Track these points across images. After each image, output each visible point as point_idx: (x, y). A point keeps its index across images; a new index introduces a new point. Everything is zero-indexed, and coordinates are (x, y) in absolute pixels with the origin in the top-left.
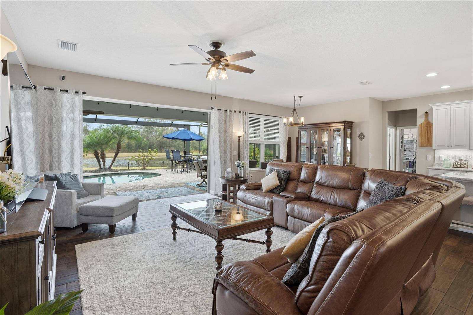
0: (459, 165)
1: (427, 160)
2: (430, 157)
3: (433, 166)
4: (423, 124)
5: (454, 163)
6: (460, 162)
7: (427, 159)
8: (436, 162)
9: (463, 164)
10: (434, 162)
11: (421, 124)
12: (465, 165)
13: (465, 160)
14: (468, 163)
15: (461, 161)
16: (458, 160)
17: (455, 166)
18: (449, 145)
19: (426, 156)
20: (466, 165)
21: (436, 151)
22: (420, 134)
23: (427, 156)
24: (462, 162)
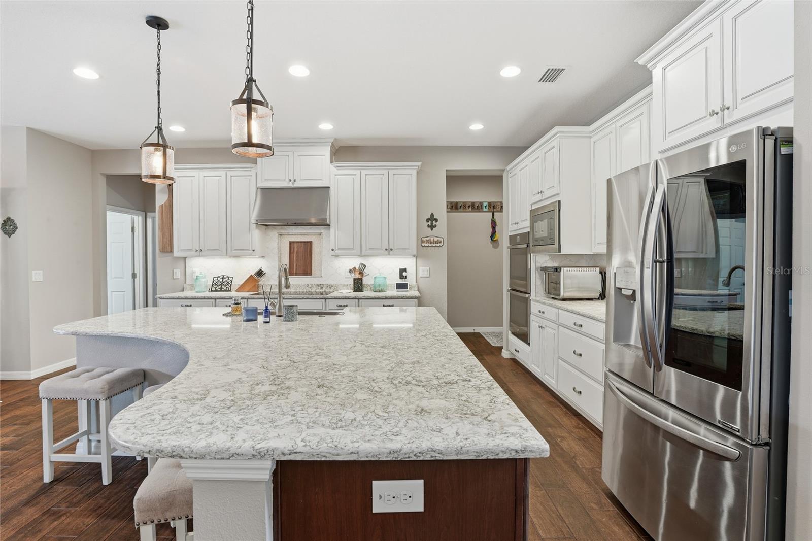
0: (220, 287)
1: (173, 279)
2: (178, 273)
3: (183, 291)
4: (165, 206)
5: (213, 282)
6: (221, 280)
7: (173, 277)
8: (188, 282)
9: (225, 283)
10: (185, 283)
11: (162, 205)
12: (228, 285)
13: (228, 277)
14: (231, 282)
15: (223, 278)
16: (219, 277)
17: (213, 289)
18: (198, 249)
19: (173, 271)
20: (230, 285)
21: (187, 261)
22: (161, 228)
23: (175, 271)
24: (224, 280)
